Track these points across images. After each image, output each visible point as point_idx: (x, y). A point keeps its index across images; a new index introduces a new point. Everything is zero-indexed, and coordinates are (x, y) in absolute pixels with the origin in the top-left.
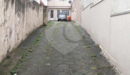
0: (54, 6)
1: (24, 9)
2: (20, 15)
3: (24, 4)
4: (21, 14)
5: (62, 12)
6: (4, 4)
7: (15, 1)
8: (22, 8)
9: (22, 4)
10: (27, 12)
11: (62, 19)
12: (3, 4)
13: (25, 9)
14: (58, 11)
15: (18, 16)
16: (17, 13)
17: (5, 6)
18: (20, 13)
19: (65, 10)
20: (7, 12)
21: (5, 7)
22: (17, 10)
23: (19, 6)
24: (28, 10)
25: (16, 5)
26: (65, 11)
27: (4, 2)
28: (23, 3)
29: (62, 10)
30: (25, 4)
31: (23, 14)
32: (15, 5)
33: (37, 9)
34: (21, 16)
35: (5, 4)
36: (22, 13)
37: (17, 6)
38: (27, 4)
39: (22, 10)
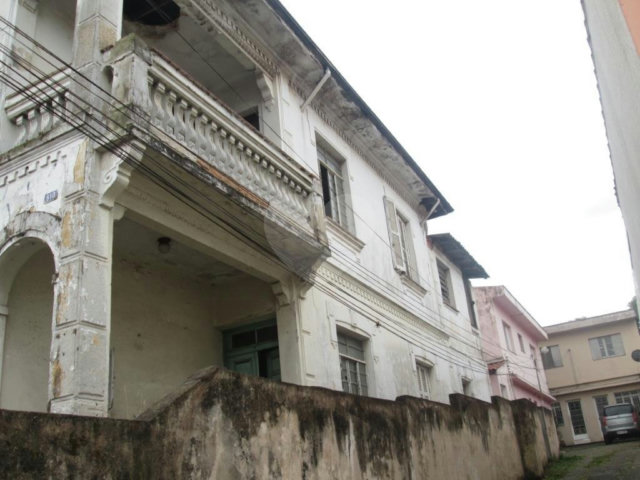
0: (578, 385)
1: (406, 440)
2: (386, 467)
3: (400, 421)
4: (389, 462)
5: (619, 401)
6: (298, 448)
7: (351, 425)
8: (395, 439)
9: (390, 424)
10: (420, 448)
11: (621, 430)
12: (294, 449)
13: (411, 438)
14: (601, 402)
15: (374, 475)
16: (369, 466)
17: (303, 451)
18: (383, 460)
19: (626, 393)
20: (316, 474)
21: (307, 458)
22: (368, 453)
23: (375, 436)
24: (425, 438)
25: (359, 438)
26: (631, 396)
27: (298, 438)
28: (394, 421)
29: (616, 395)
30: (405, 419)
31: (401, 462)
32: (352, 437)
33: (473, 422)
34: (393, 472)
35: (306, 445)
36: (395, 456)
37: (365, 437)
38: (417, 418)
39: (392, 446)
